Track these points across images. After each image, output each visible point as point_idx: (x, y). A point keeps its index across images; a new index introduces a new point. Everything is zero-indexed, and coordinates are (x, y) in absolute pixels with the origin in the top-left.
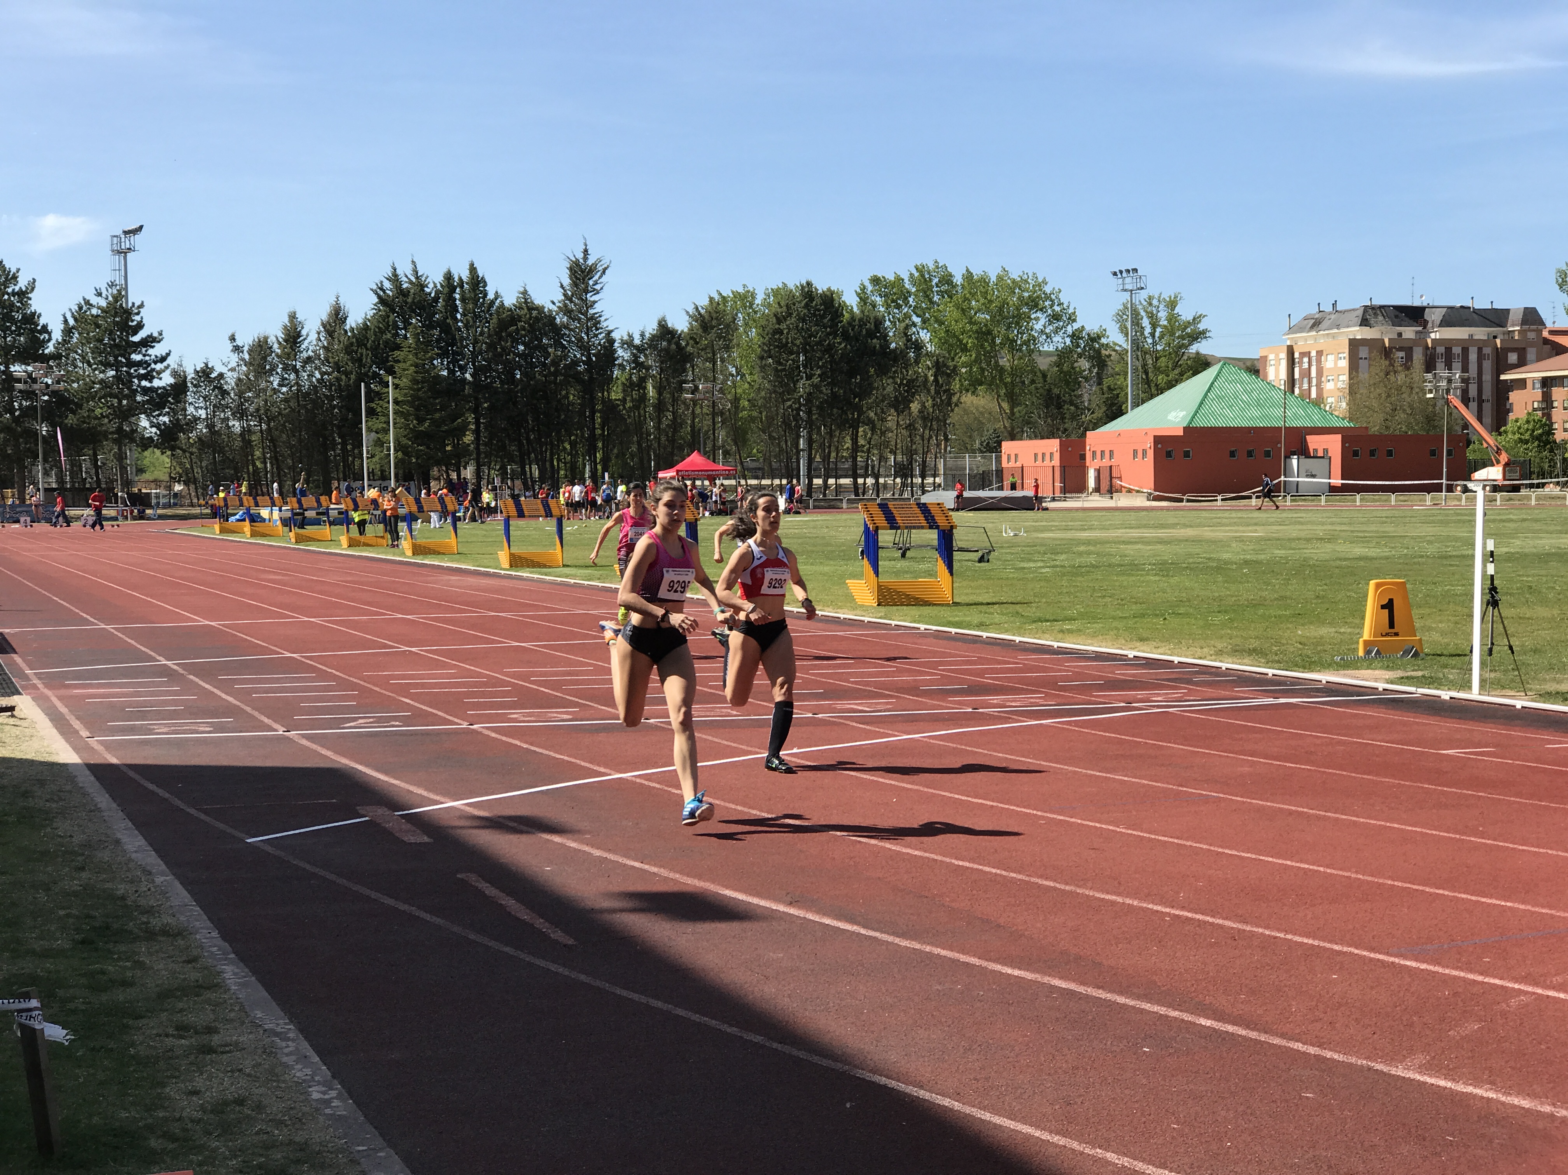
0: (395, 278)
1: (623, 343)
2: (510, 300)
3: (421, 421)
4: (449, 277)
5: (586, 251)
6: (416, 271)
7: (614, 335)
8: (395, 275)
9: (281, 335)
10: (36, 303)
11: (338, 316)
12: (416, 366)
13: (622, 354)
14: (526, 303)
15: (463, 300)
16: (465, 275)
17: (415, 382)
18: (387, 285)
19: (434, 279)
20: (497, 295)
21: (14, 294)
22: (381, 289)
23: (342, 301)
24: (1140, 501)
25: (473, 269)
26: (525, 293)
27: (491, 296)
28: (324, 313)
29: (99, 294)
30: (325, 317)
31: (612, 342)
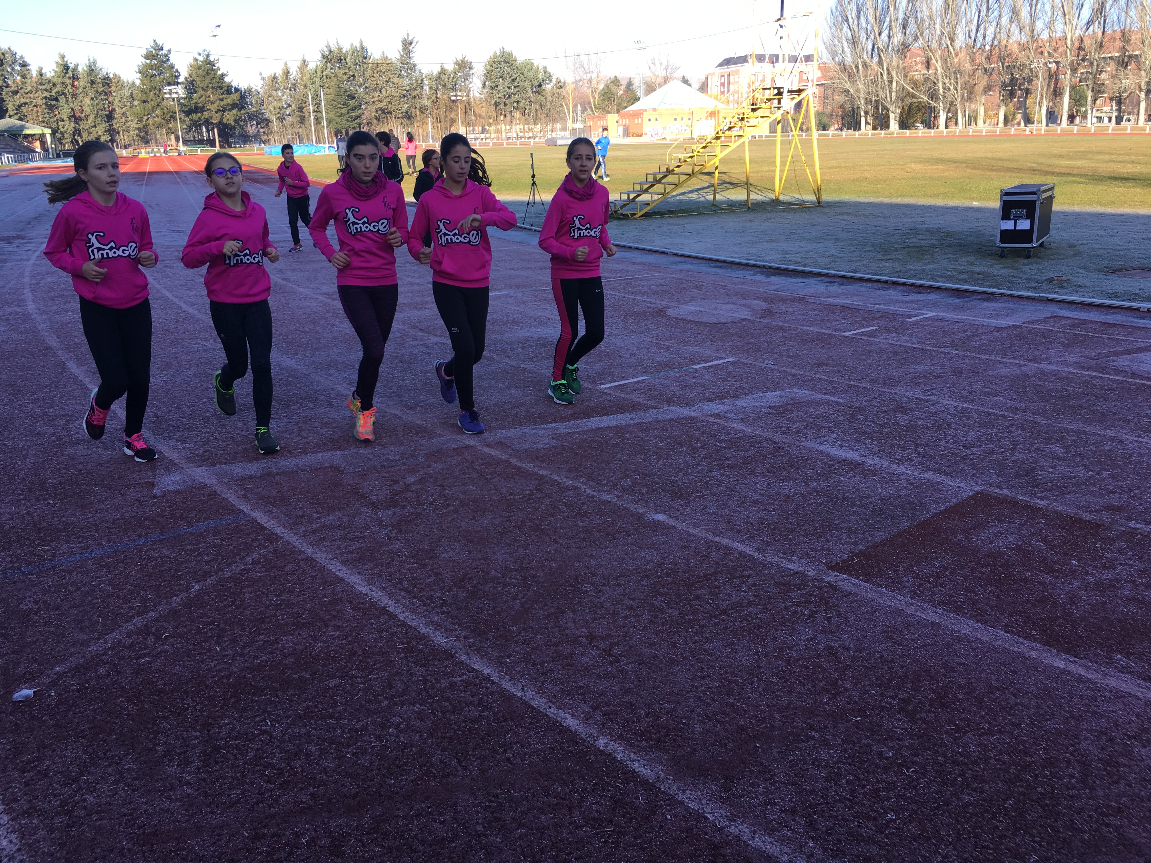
1: (426, 75)
2: (377, 56)
4: (351, 46)
5: (408, 34)
6: (337, 43)
7: (422, 72)
8: (329, 45)
9: (281, 73)
11: (304, 64)
13: (426, 81)
14: (384, 58)
15: (358, 56)
16: (358, 46)
19: (346, 47)
20: (372, 55)
21: (163, 55)
22: (323, 52)
28: (298, 63)
29: (200, 54)
31: (421, 75)
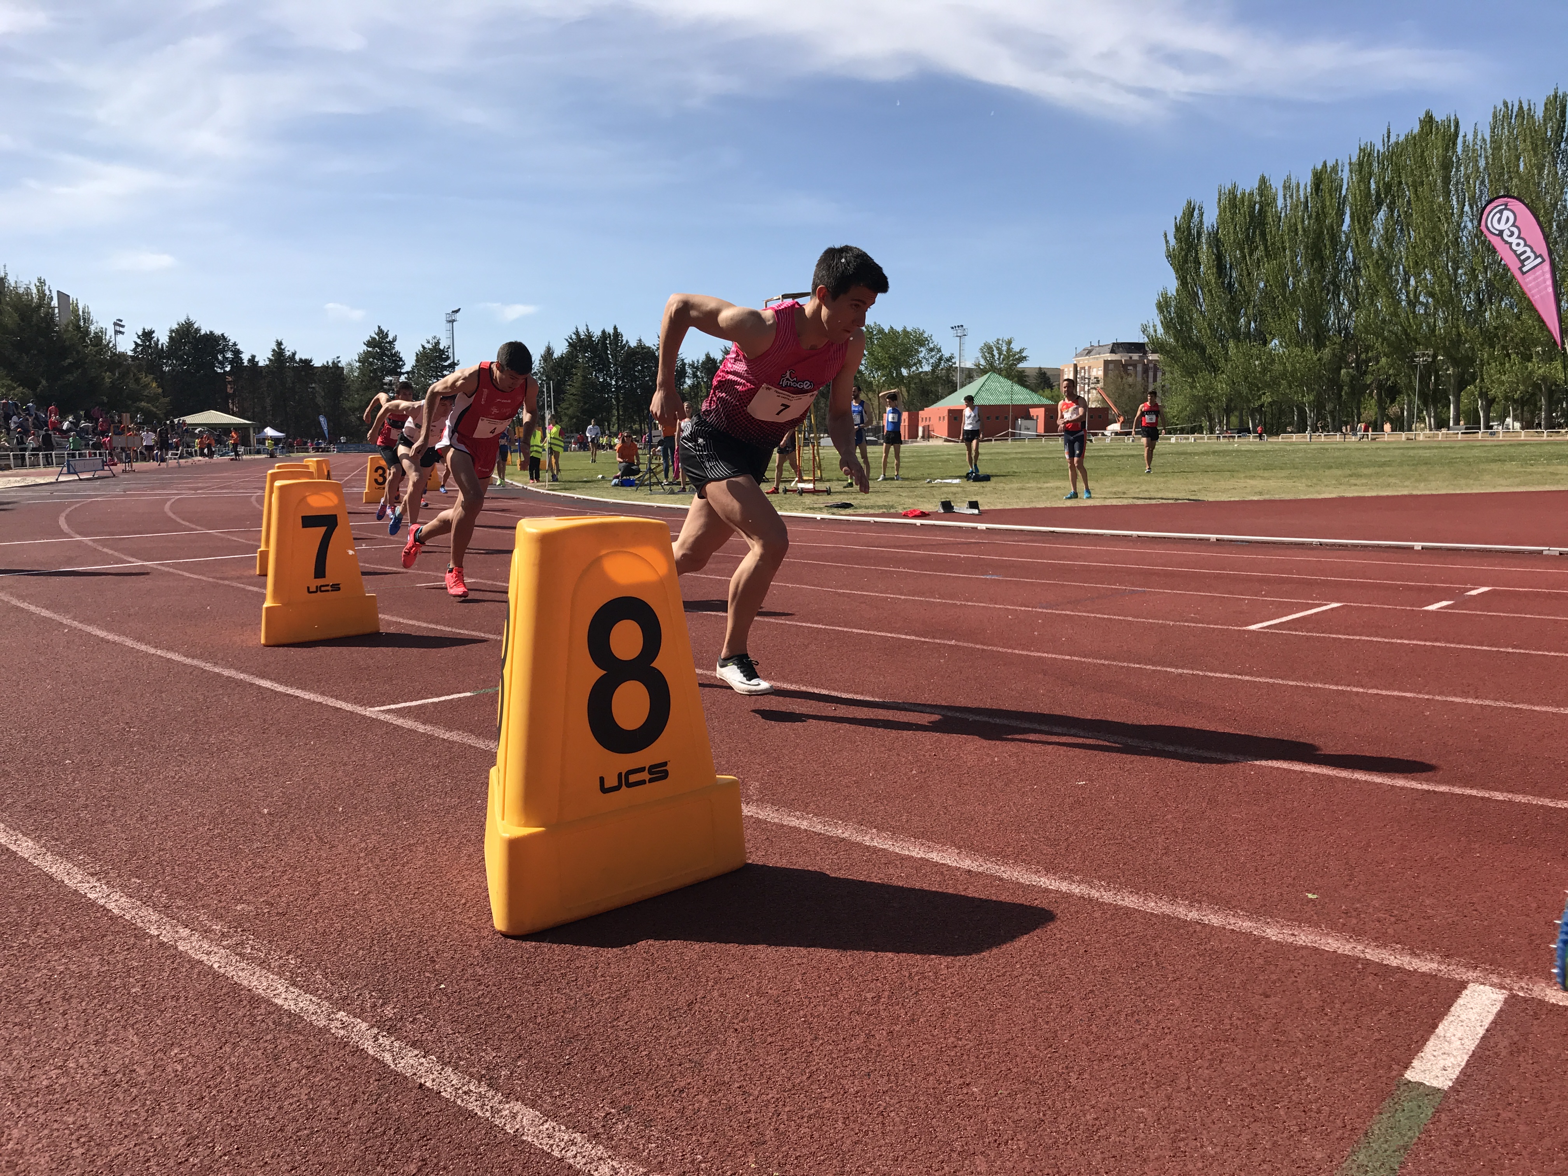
0: (577, 333)
1: (690, 365)
2: (633, 344)
3: (585, 403)
4: (604, 332)
6: (588, 330)
7: (685, 361)
8: (577, 331)
10: (398, 347)
11: (549, 352)
12: (583, 376)
13: (689, 371)
14: (641, 346)
15: (610, 344)
16: (611, 331)
17: (583, 384)
18: (574, 337)
19: (597, 333)
20: (627, 342)
21: (387, 342)
22: (571, 338)
23: (551, 345)
24: (940, 442)
25: (615, 328)
26: (640, 340)
27: (624, 342)
28: (542, 351)
29: (428, 342)
30: (543, 353)
31: (684, 365)
